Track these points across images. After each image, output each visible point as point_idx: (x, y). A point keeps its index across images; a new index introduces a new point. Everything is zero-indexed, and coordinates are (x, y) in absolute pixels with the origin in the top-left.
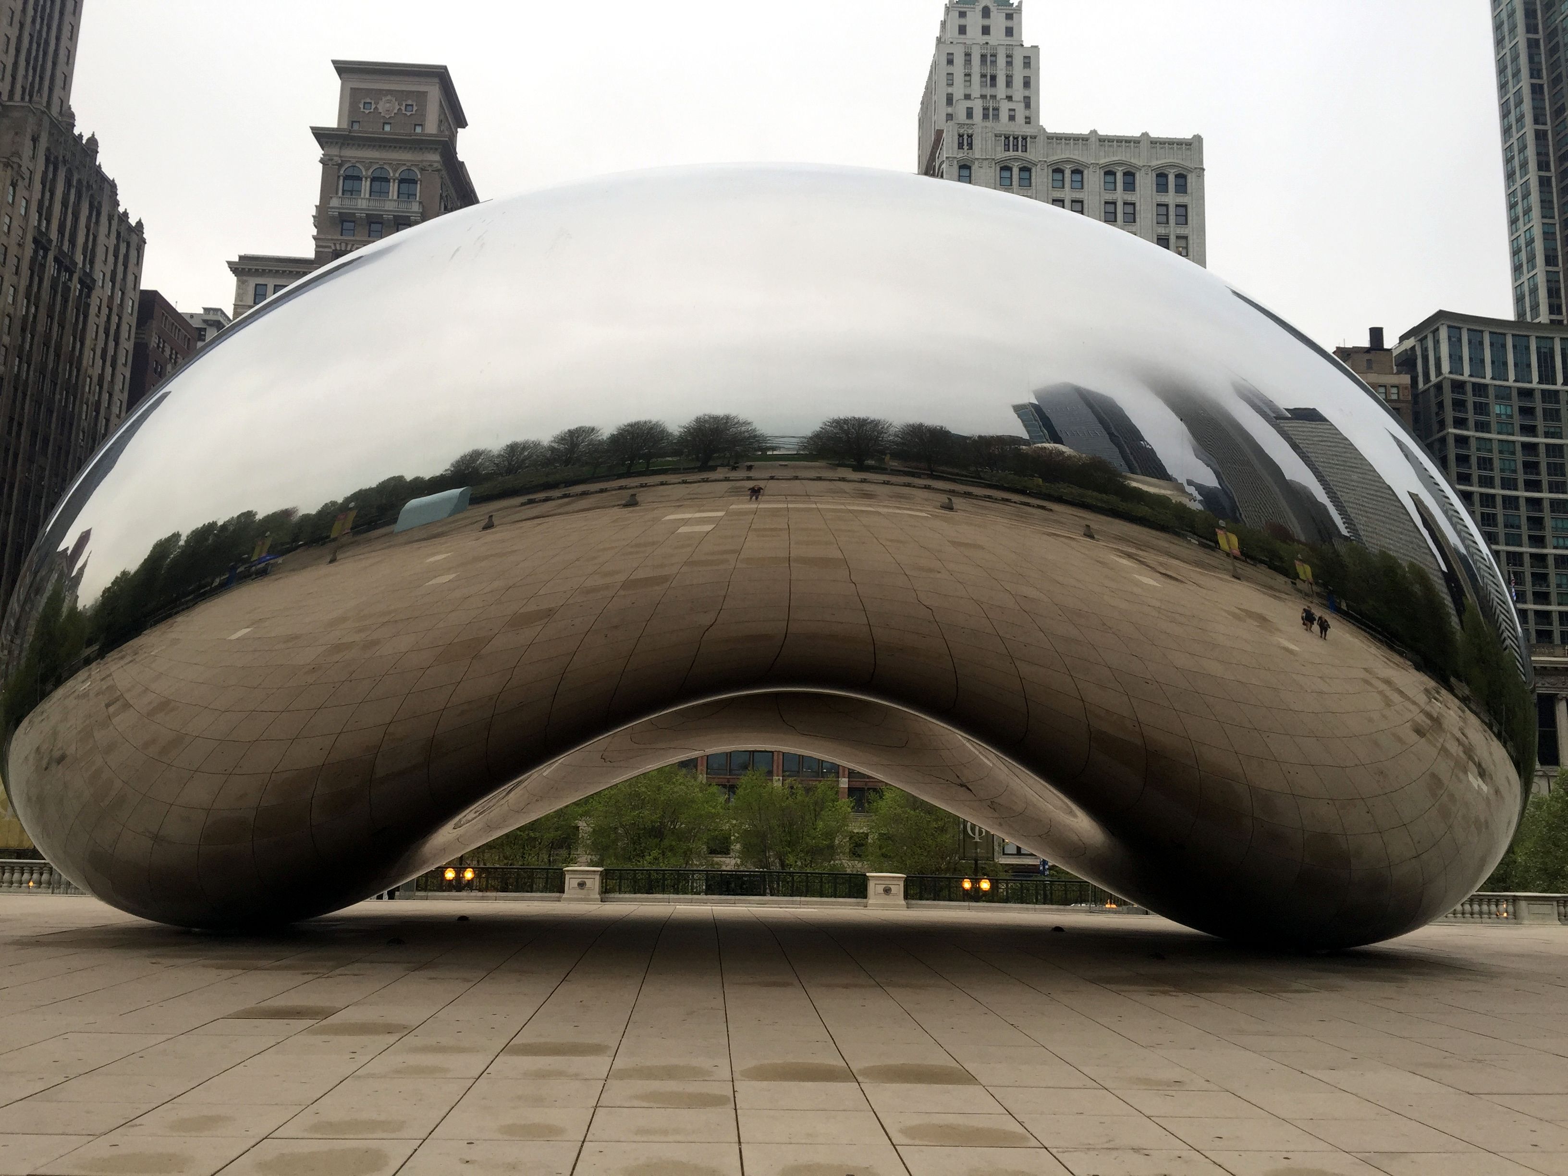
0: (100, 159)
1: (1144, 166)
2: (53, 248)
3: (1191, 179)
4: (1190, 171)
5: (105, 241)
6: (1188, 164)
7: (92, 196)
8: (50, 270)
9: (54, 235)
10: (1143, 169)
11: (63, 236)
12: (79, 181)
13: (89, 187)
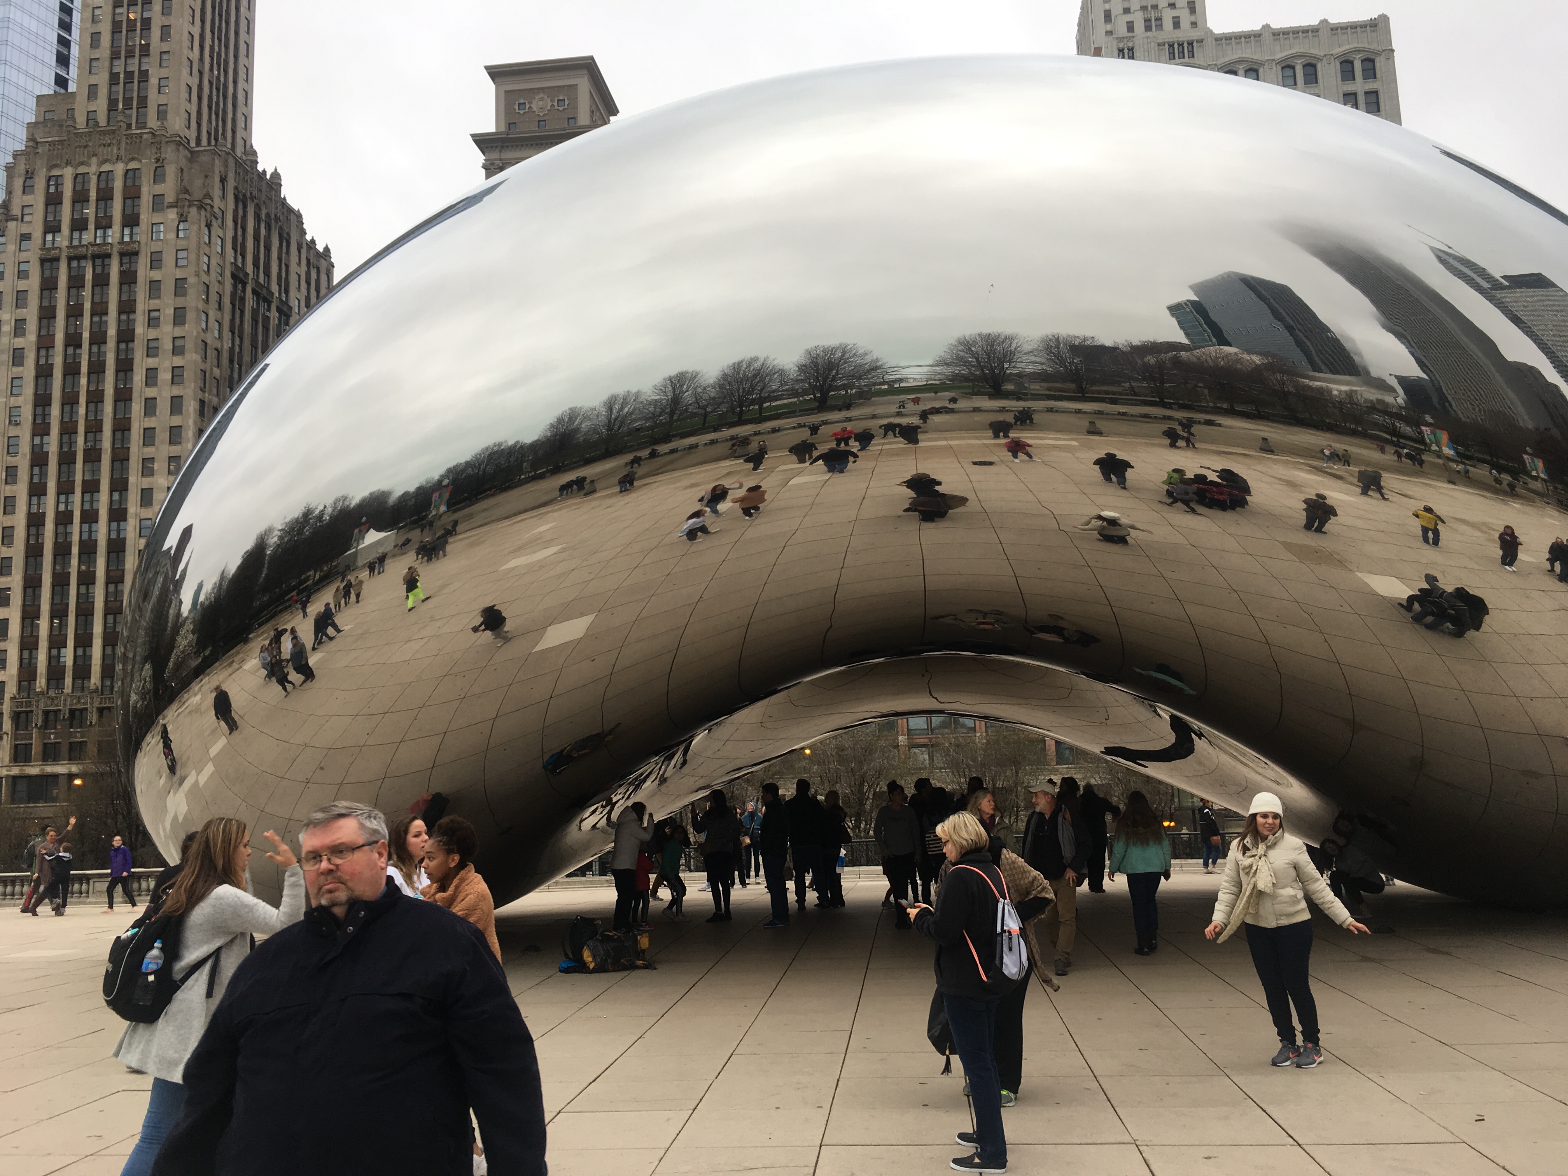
0: (284, 192)
1: (1325, 55)
2: (250, 281)
3: (1380, 63)
4: (1378, 54)
5: (298, 269)
6: (1374, 46)
7: (281, 228)
8: (249, 301)
9: (250, 269)
10: (1325, 59)
11: (258, 268)
12: (268, 215)
13: (277, 219)
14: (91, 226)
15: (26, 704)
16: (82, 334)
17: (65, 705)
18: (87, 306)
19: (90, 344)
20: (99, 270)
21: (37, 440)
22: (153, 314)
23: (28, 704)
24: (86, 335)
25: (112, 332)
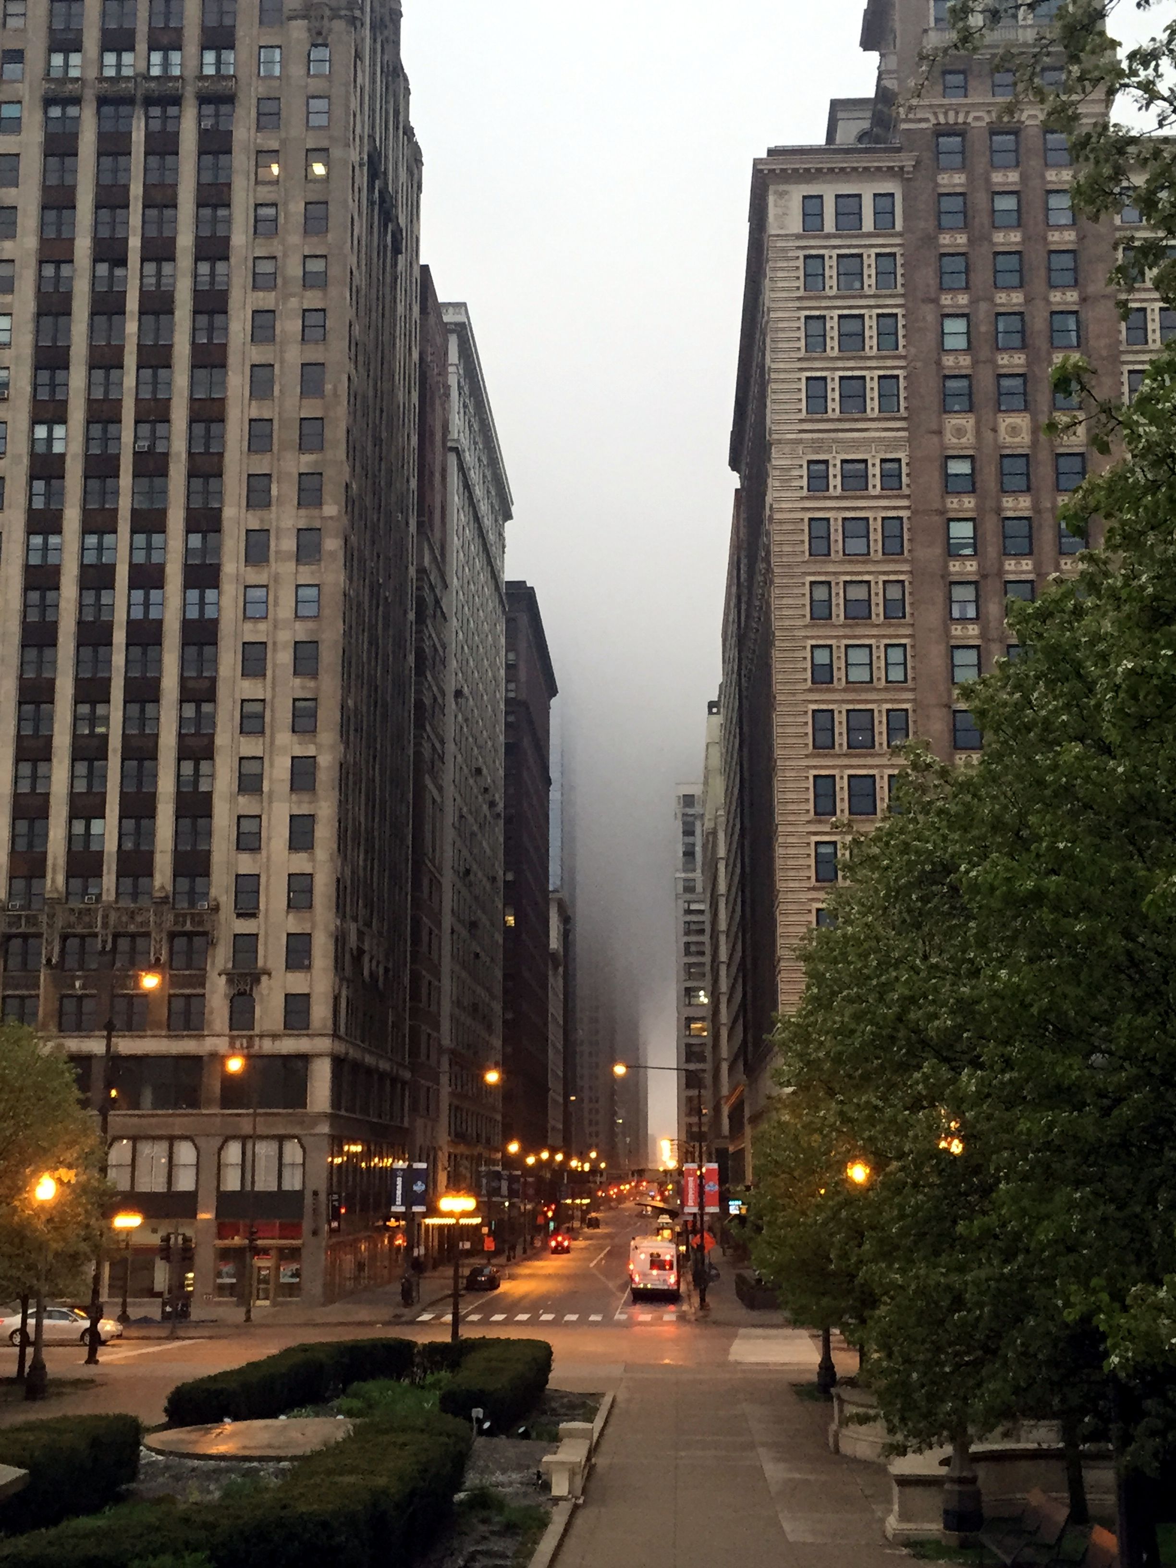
7: (395, 93)
14: (142, 46)
15: (27, 922)
16: (126, 239)
17: (105, 925)
18: (136, 190)
19: (143, 260)
20: (156, 125)
21: (41, 432)
22: (263, 211)
23: (32, 920)
24: (135, 243)
25: (185, 241)
